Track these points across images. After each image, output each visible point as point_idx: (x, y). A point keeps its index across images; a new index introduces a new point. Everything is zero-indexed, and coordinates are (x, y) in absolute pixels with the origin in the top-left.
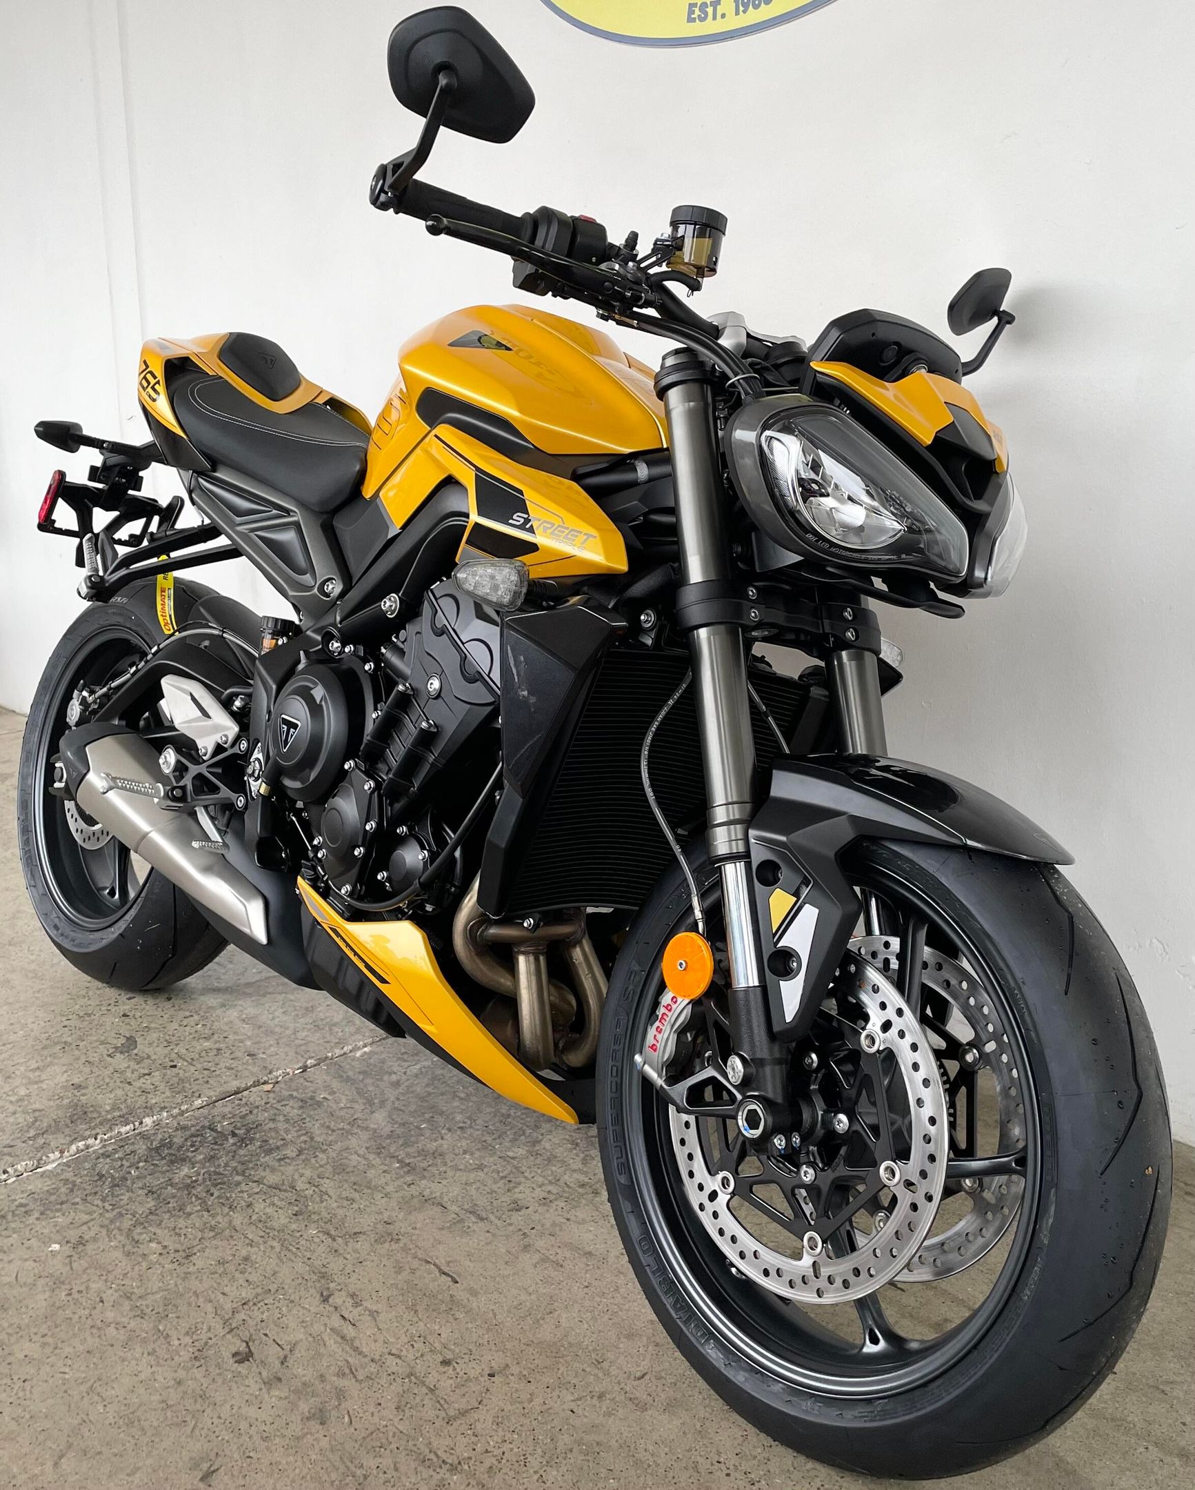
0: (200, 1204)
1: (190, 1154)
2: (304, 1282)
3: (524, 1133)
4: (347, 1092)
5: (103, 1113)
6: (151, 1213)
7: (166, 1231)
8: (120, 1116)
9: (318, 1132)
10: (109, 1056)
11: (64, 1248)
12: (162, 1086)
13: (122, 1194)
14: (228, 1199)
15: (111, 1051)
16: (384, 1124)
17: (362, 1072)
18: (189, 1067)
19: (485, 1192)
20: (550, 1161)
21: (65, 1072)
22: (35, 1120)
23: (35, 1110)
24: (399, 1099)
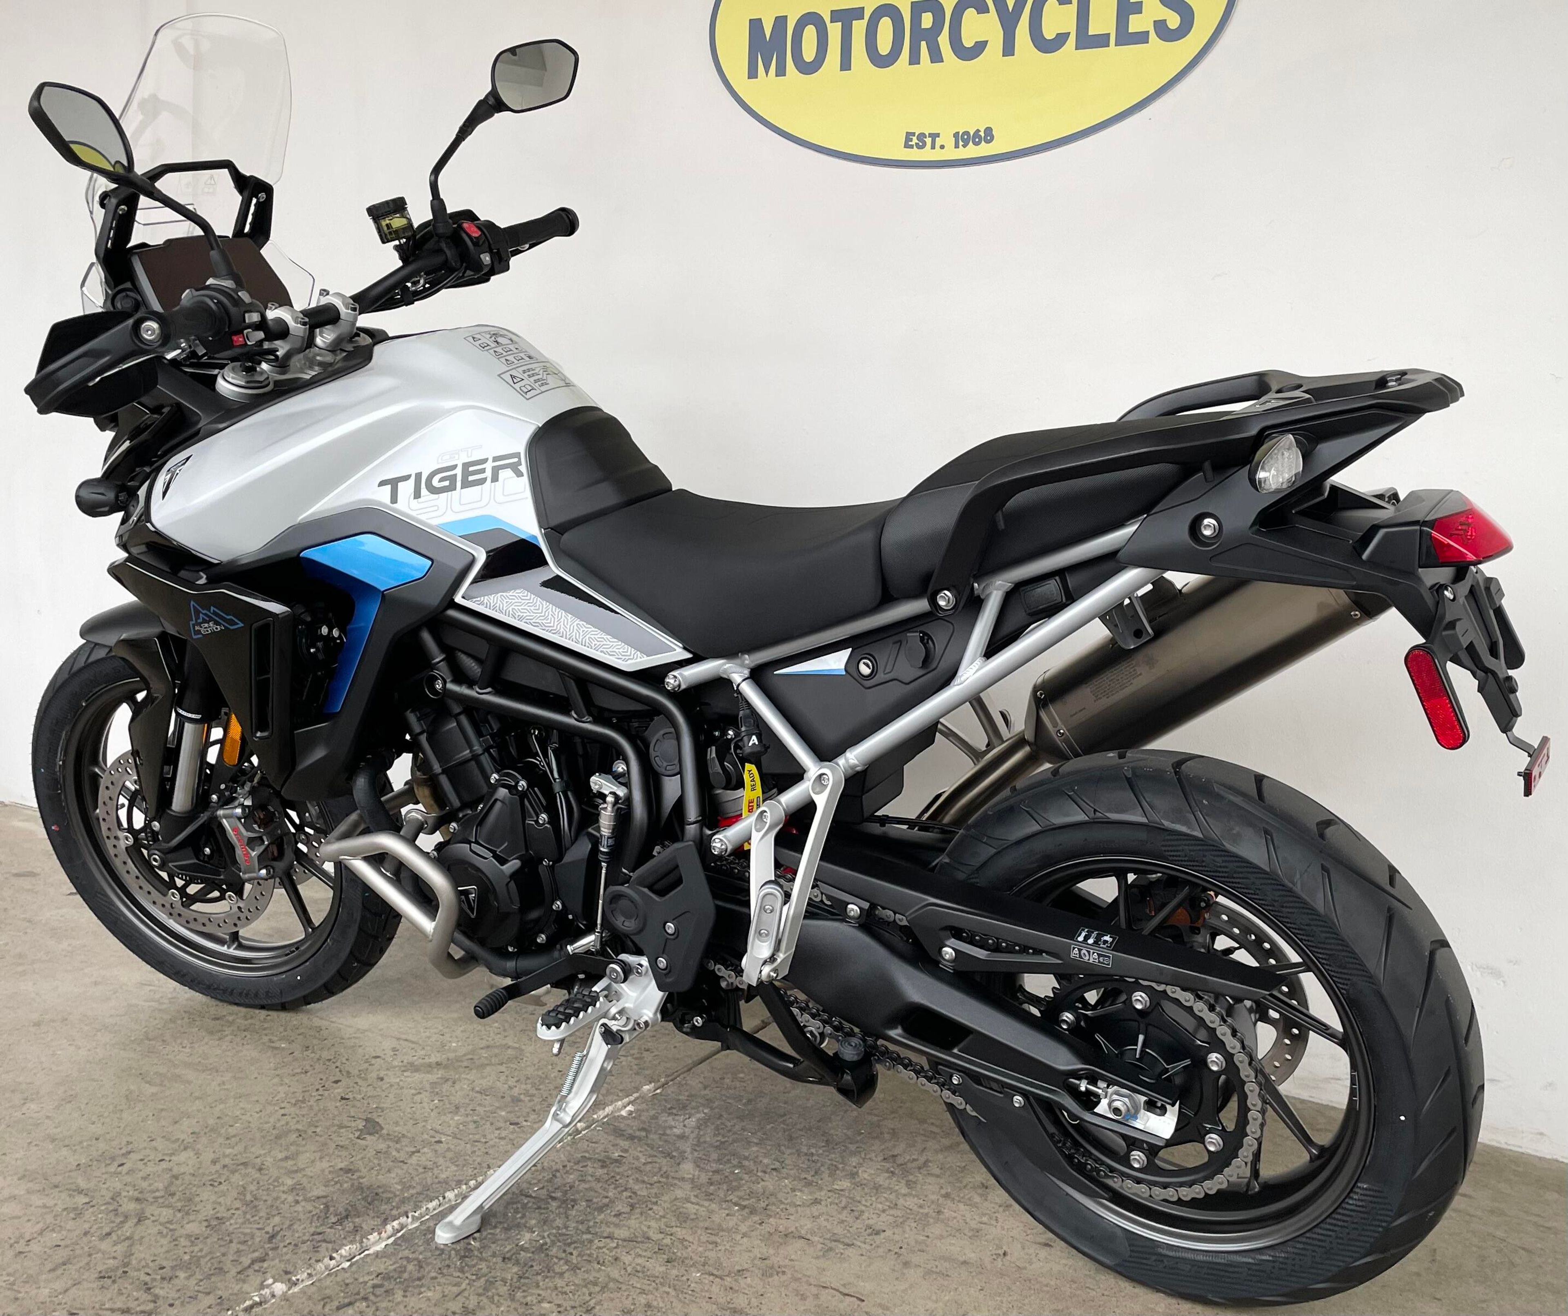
0: (567, 1262)
1: (519, 1220)
3: (838, 1169)
4: (639, 1149)
5: (398, 1193)
6: (521, 1277)
7: (549, 1291)
8: (418, 1193)
9: (637, 1187)
10: (358, 1138)
12: (441, 1161)
13: (477, 1264)
14: (589, 1255)
15: (357, 1134)
16: (697, 1173)
17: (643, 1129)
18: (455, 1141)
19: (836, 1223)
20: (877, 1190)
21: (321, 1158)
22: (327, 1207)
23: (318, 1198)
24: (696, 1150)
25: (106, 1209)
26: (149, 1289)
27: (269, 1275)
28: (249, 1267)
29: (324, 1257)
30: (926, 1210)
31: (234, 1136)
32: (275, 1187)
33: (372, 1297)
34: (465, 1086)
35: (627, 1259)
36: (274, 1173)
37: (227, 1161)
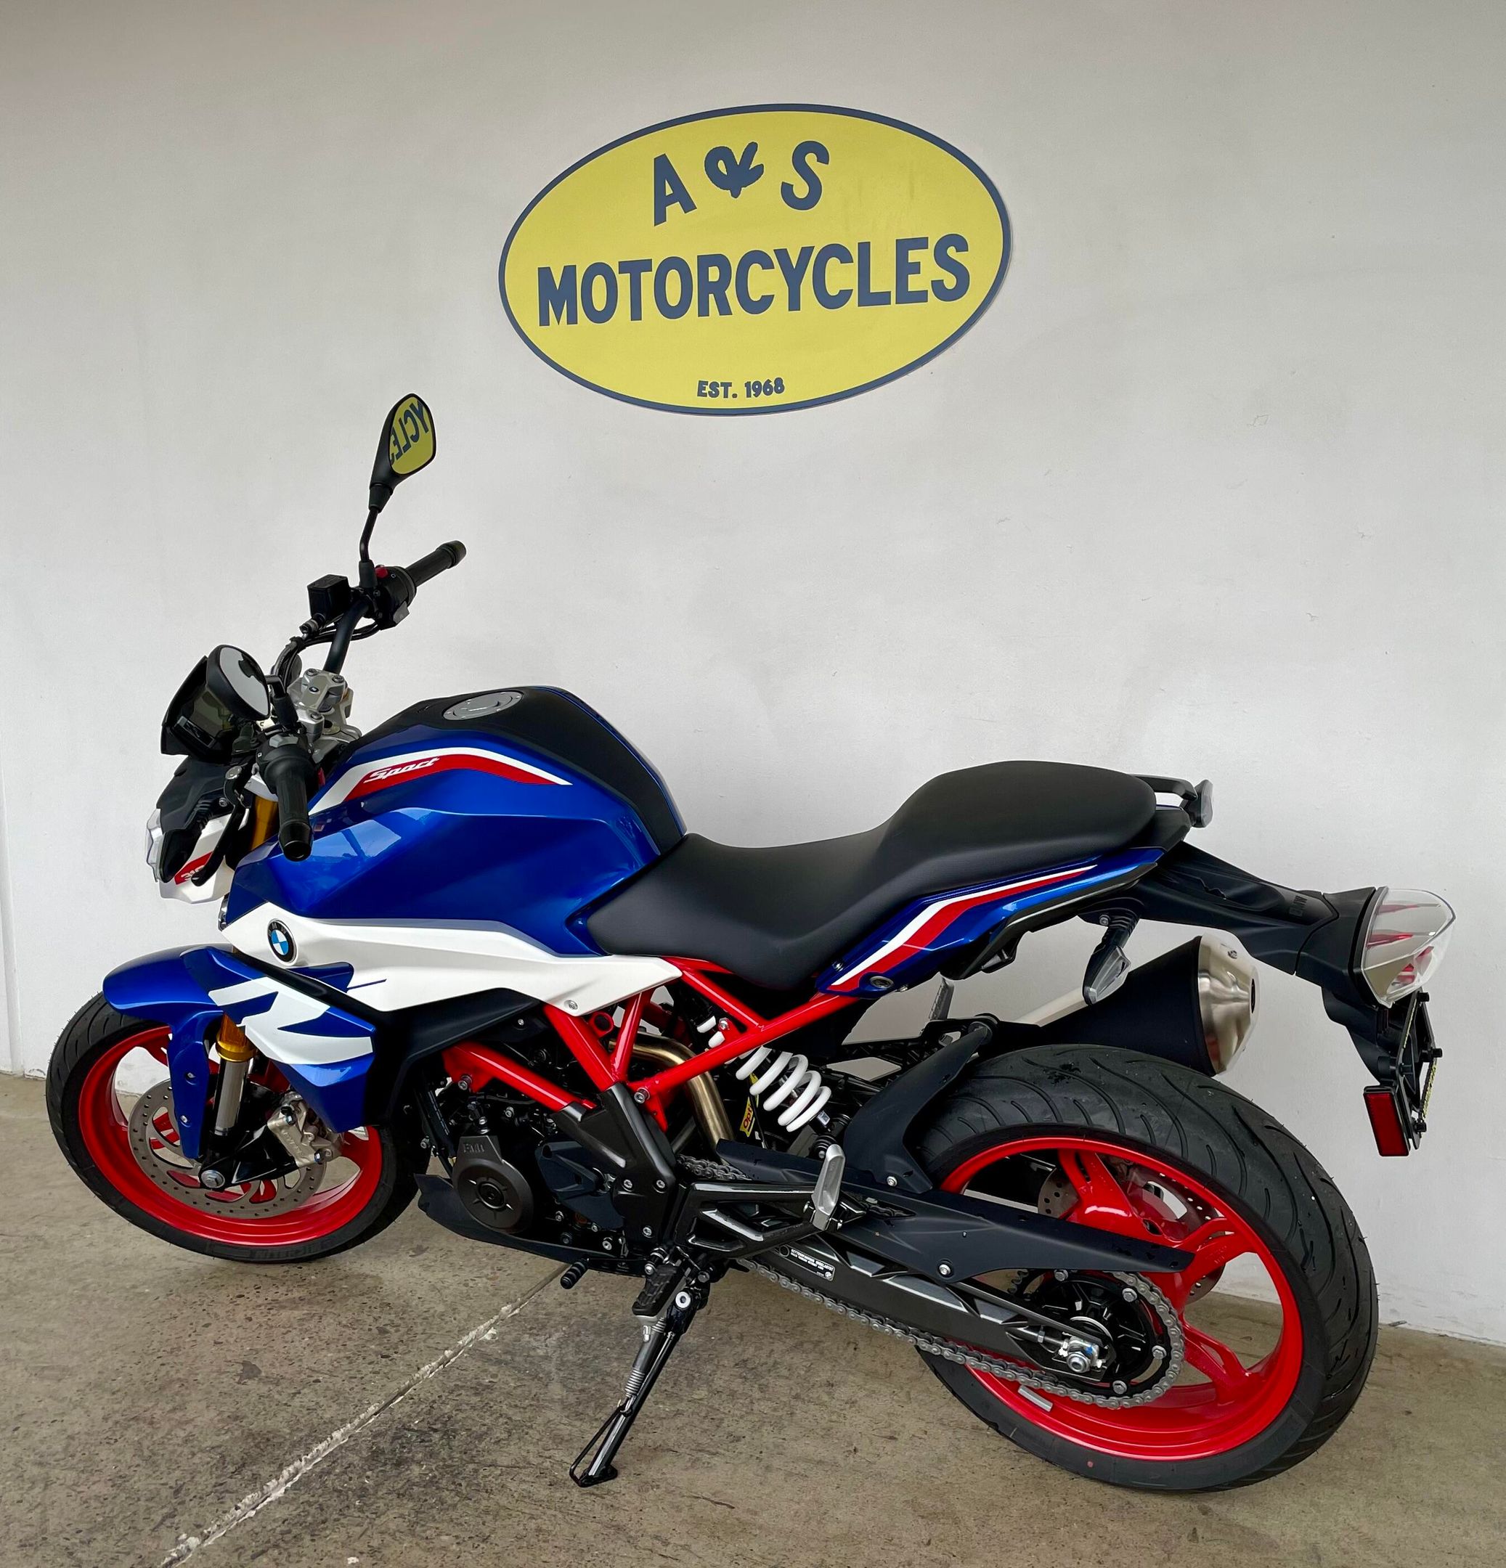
0: (457, 1495)
1: (406, 1455)
2: (606, 1537)
3: (694, 1377)
4: (507, 1373)
5: (287, 1437)
6: (417, 1512)
7: (446, 1524)
8: (306, 1435)
9: (510, 1413)
10: (239, 1383)
11: (362, 1559)
12: (322, 1401)
13: (374, 1502)
14: (478, 1485)
15: (237, 1379)
16: (565, 1394)
17: (506, 1353)
18: (333, 1379)
19: (699, 1432)
20: (733, 1396)
21: (208, 1407)
22: (223, 1457)
23: (213, 1448)
24: (560, 1370)
25: (12, 1475)
26: (71, 1554)
27: (181, 1530)
28: (161, 1523)
29: (230, 1508)
30: (779, 1414)
31: (118, 1391)
32: (169, 1439)
33: (282, 1544)
34: (332, 1321)
35: (512, 1485)
36: (166, 1426)
37: (118, 1417)
